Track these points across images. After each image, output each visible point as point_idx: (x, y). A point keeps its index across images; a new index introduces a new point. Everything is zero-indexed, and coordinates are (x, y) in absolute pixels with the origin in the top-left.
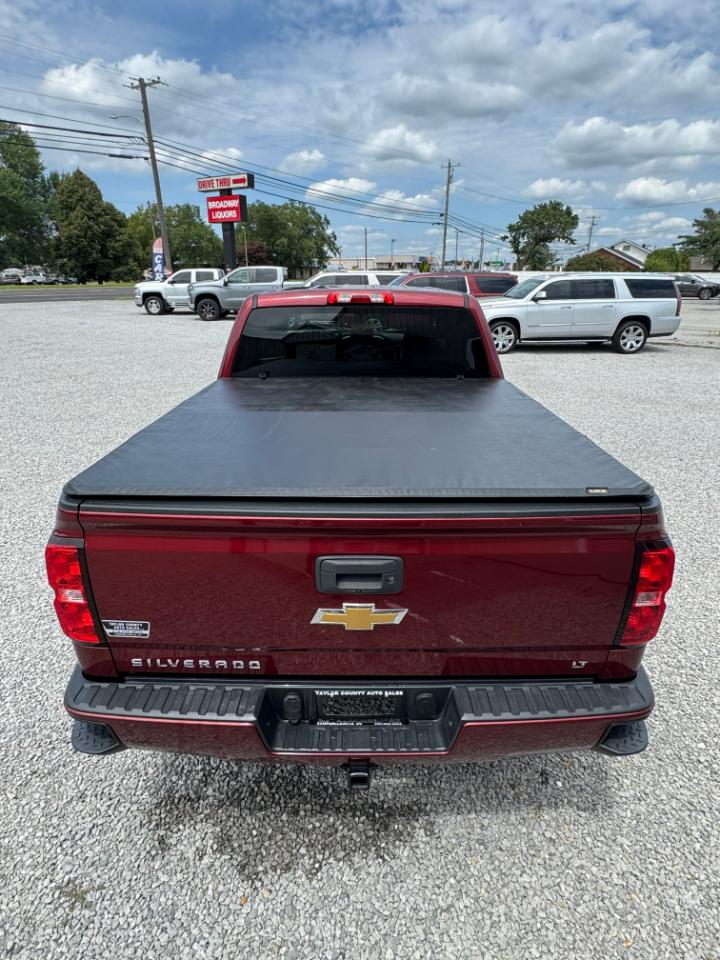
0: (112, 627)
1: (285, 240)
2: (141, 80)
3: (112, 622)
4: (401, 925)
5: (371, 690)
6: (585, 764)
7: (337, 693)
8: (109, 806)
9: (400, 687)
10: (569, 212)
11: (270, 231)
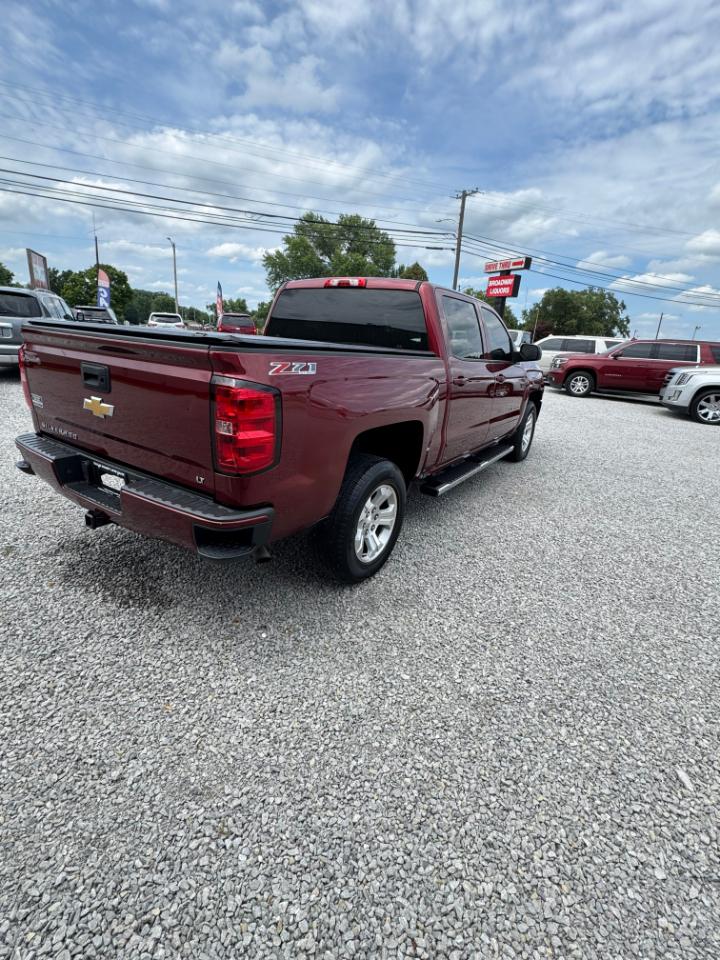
0: (34, 398)
1: (574, 321)
2: (464, 192)
3: (33, 395)
7: (100, 466)
11: (562, 313)
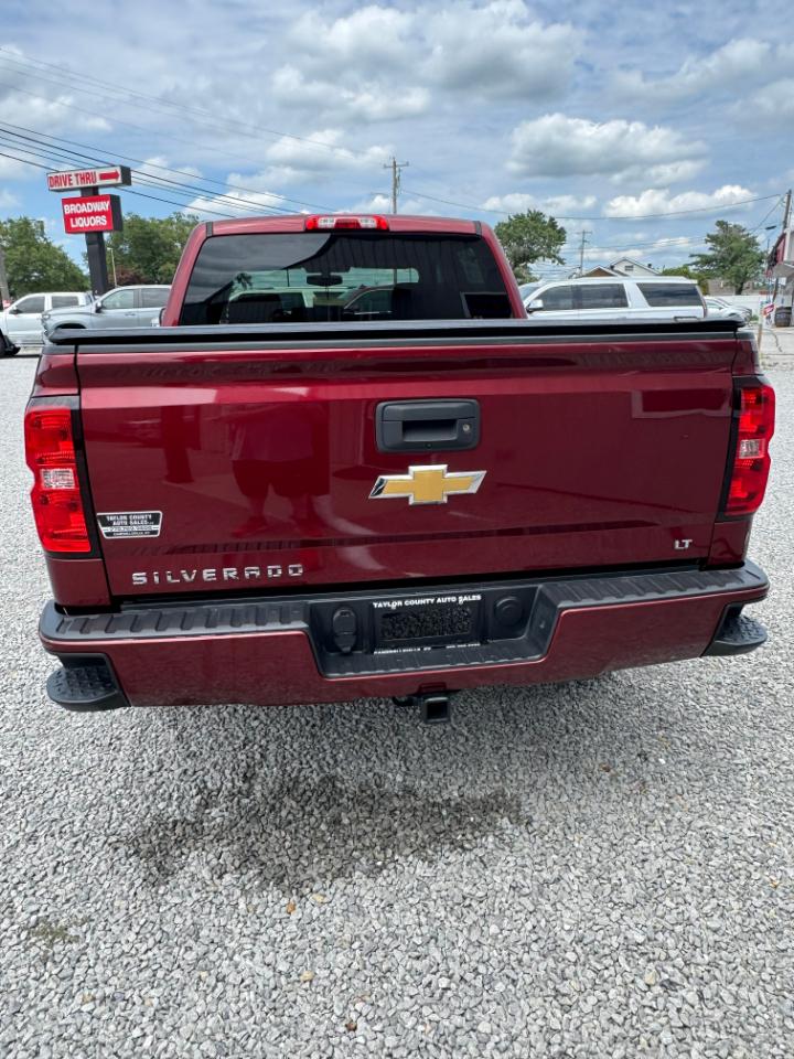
0: (110, 524)
3: (110, 516)
4: (501, 903)
5: (441, 596)
6: (688, 741)
7: (400, 603)
8: (76, 843)
9: (478, 590)
10: (553, 224)
11: (149, 254)
